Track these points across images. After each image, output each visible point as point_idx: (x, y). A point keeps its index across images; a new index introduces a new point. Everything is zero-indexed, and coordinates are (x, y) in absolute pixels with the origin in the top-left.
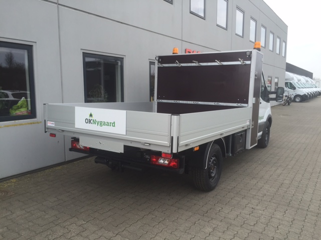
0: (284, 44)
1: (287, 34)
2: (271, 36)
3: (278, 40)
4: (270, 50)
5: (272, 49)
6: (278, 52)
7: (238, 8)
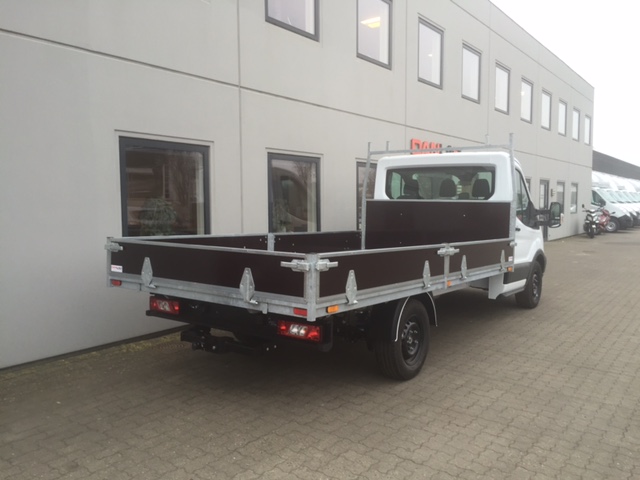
0: (587, 121)
1: (592, 102)
2: (562, 108)
3: (575, 115)
4: (560, 134)
5: (563, 132)
6: (575, 135)
7: (499, 65)
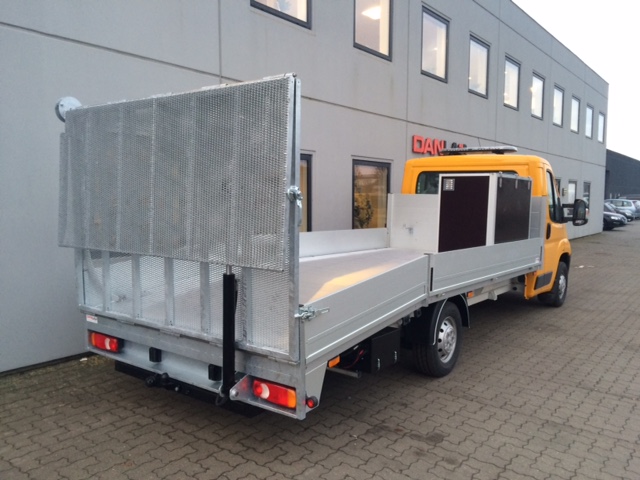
0: (601, 118)
1: (606, 98)
2: (575, 105)
3: (589, 112)
4: (572, 131)
5: (575, 129)
6: (588, 133)
7: (509, 59)
